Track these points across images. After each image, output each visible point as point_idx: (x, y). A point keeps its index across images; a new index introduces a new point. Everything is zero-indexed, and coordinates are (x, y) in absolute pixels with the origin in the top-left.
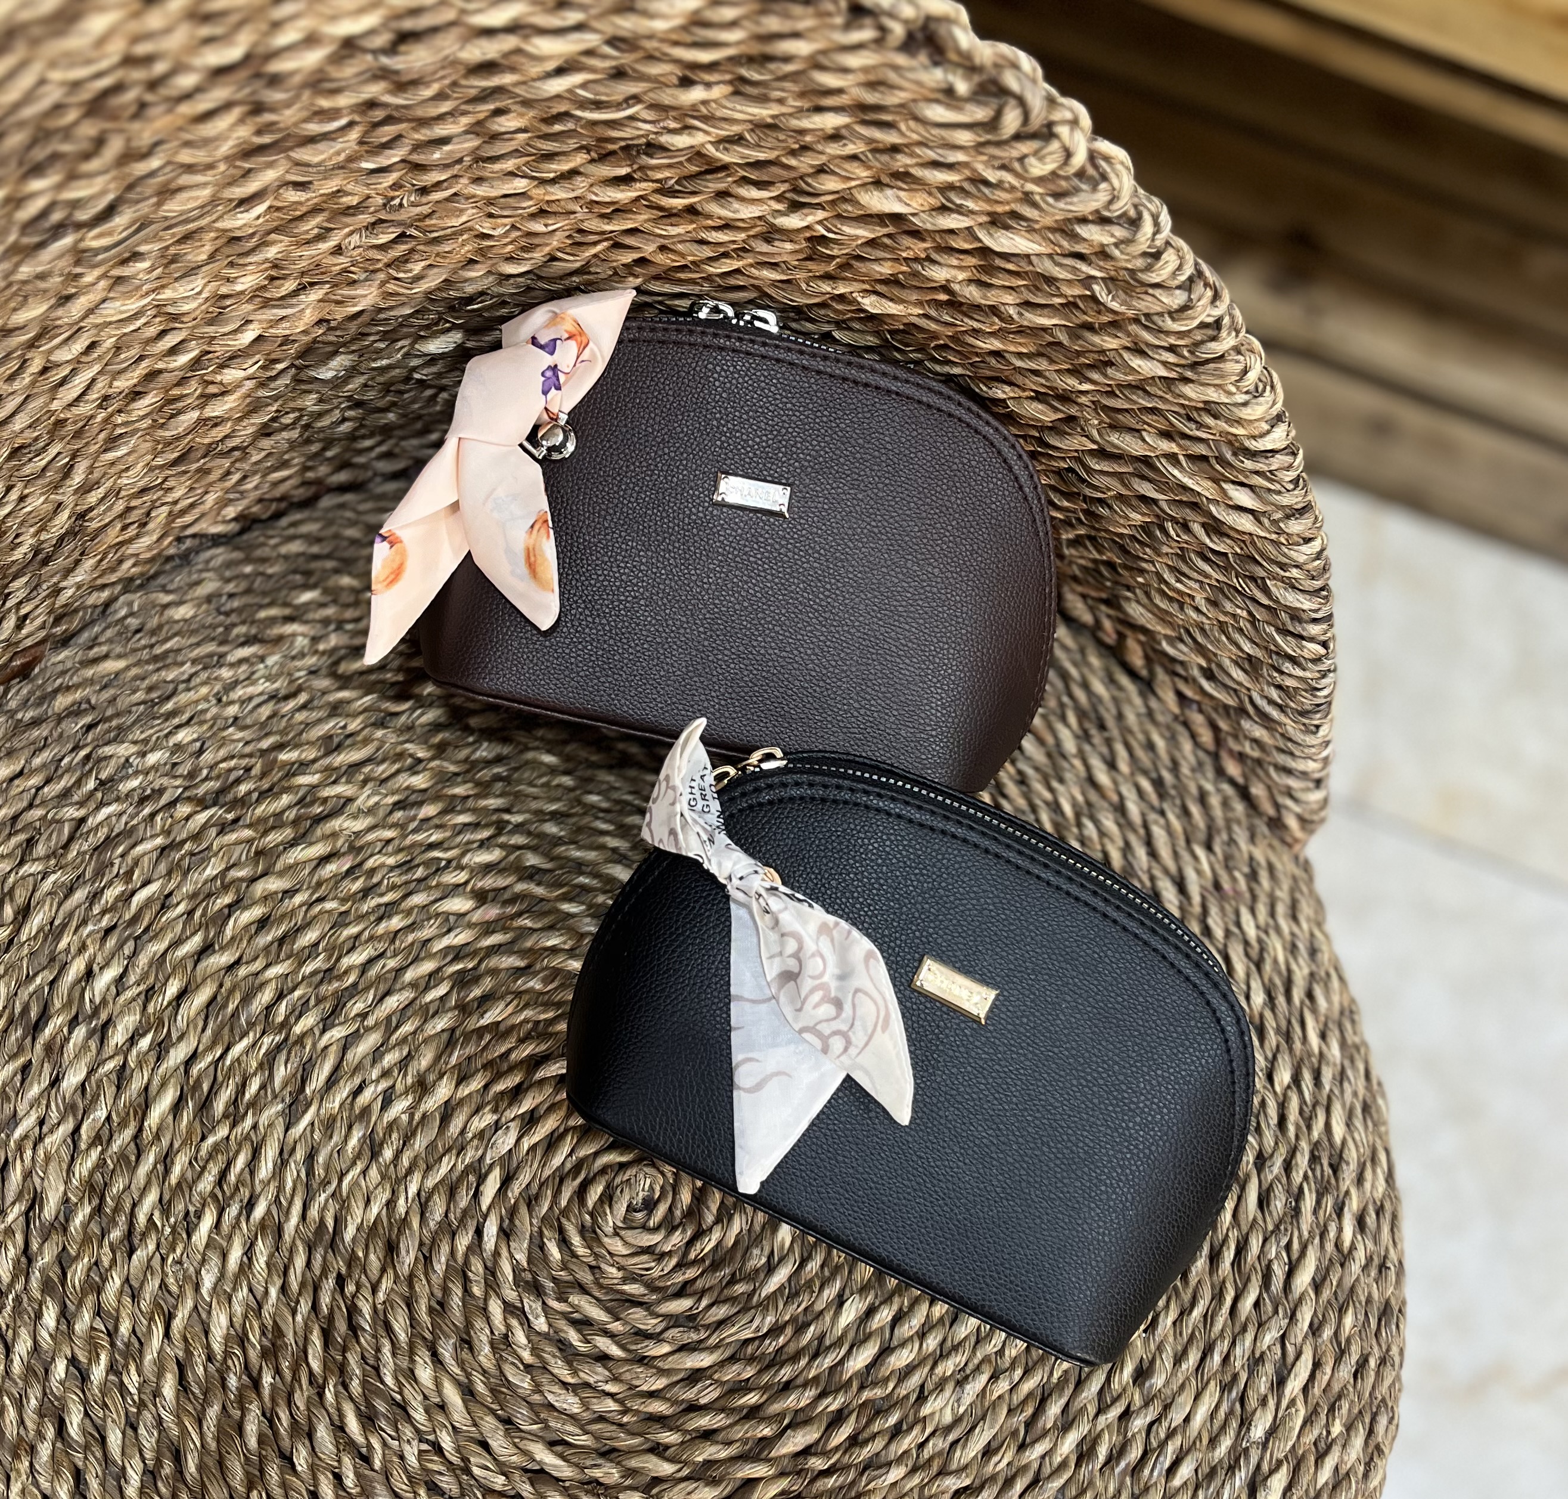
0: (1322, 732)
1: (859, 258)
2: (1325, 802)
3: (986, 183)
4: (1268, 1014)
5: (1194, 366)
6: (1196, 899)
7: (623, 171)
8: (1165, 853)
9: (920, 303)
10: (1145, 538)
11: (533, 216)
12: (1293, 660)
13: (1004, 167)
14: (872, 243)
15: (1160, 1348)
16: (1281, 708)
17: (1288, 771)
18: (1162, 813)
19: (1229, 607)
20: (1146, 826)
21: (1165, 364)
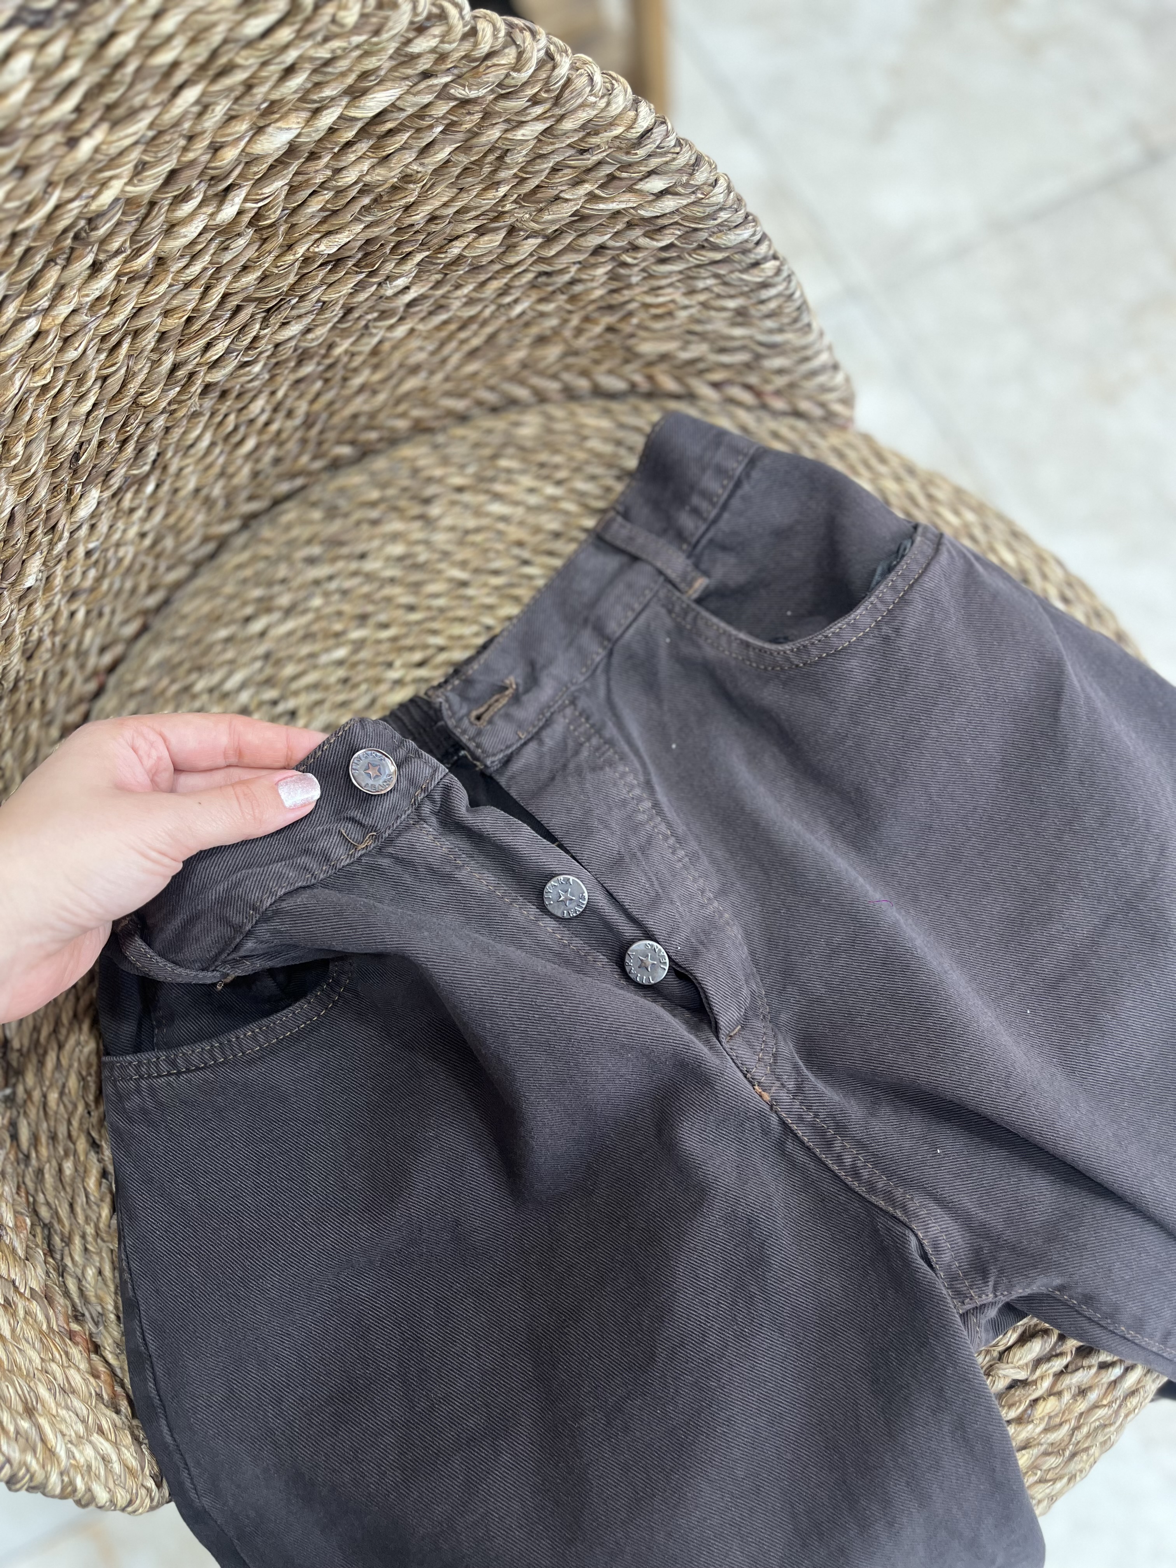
1: (295, 210)
3: (326, 63)
7: (89, 260)
9: (356, 220)
11: (61, 349)
14: (291, 189)
21: (537, 119)
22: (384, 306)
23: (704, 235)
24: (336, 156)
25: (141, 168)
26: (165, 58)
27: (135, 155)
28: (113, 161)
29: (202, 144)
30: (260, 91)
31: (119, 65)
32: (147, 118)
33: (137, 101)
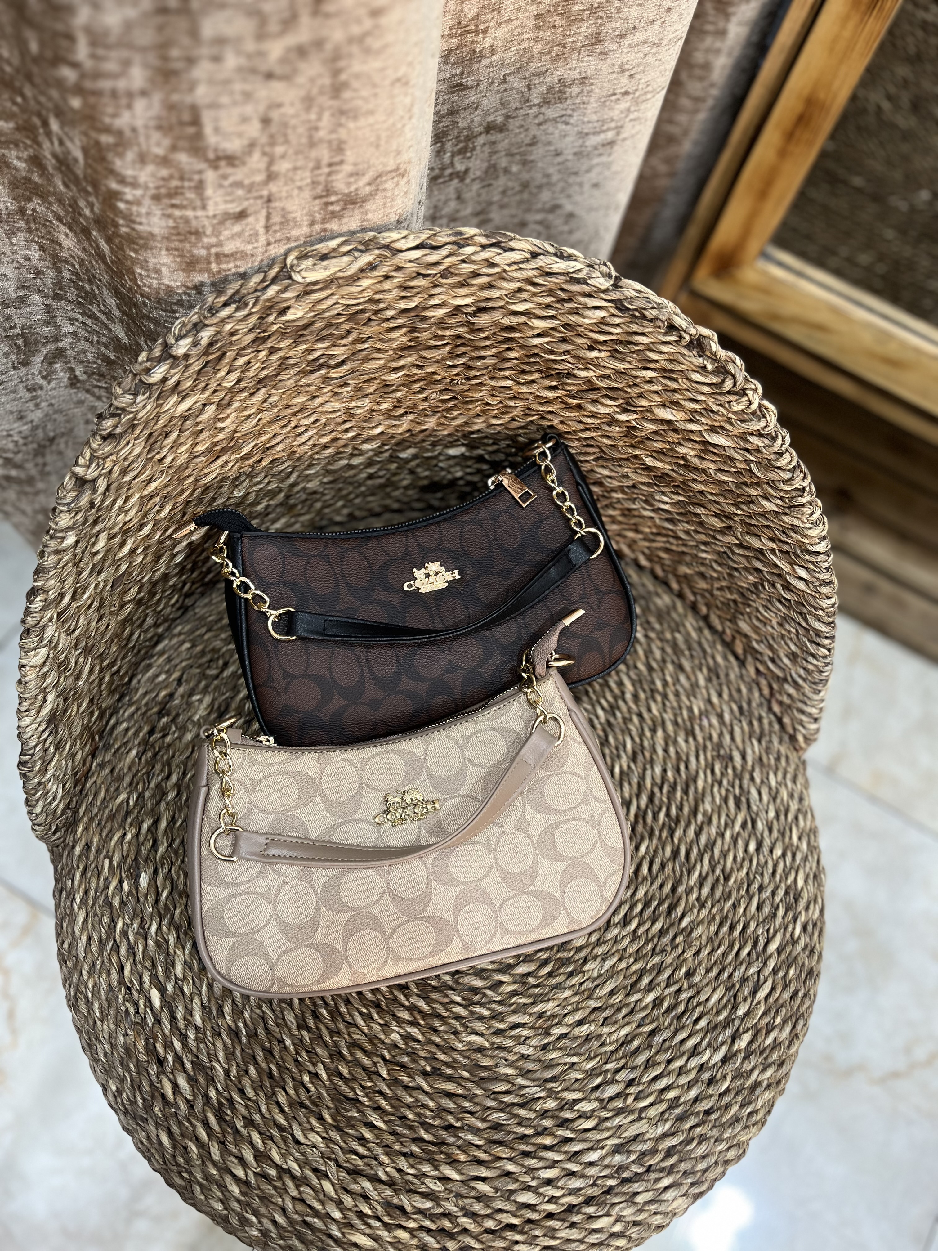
0: (822, 694)
1: (648, 439)
2: (818, 730)
3: (712, 411)
4: (775, 822)
5: (790, 508)
6: (750, 763)
7: (554, 384)
8: (738, 739)
9: (671, 464)
10: (753, 589)
11: (510, 399)
12: (814, 656)
13: (720, 405)
14: (656, 433)
15: (700, 964)
16: (804, 680)
17: (802, 712)
18: (740, 721)
19: (787, 627)
20: (732, 725)
21: (777, 505)
22: (650, 499)
23: (805, 611)
24: (684, 439)
25: (606, 377)
26: (653, 356)
27: (608, 371)
28: (599, 366)
29: (637, 390)
30: (677, 396)
31: (634, 343)
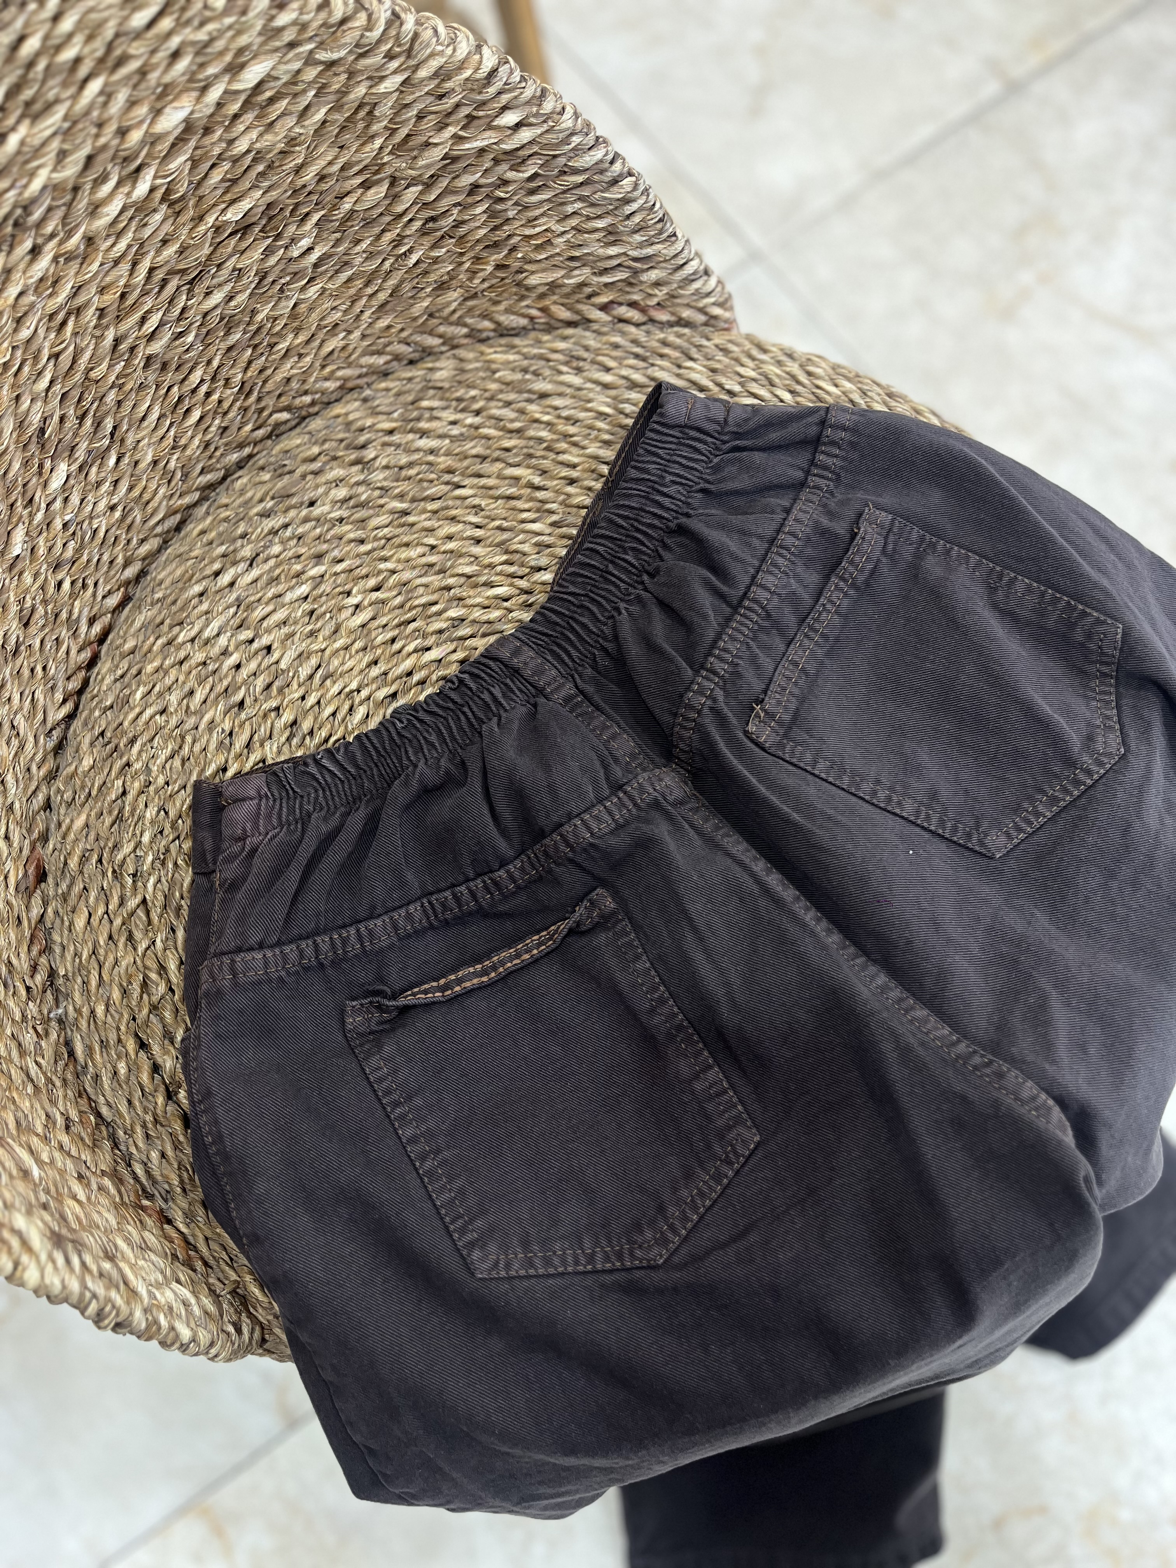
2: (720, 282)
5: (409, 53)
10: (495, 220)
12: (627, 201)
16: (649, 243)
19: (569, 209)
21: (395, 72)
22: (293, 267)
23: (562, 160)
24: (227, 129)
25: (62, 155)
26: (68, 54)
27: (55, 145)
28: (38, 151)
29: (110, 129)
30: (153, 77)
31: (30, 65)
32: (60, 111)
33: (51, 95)
